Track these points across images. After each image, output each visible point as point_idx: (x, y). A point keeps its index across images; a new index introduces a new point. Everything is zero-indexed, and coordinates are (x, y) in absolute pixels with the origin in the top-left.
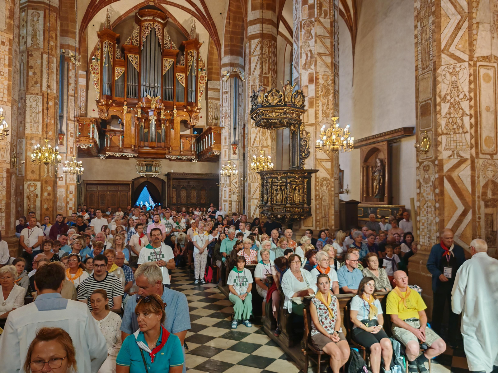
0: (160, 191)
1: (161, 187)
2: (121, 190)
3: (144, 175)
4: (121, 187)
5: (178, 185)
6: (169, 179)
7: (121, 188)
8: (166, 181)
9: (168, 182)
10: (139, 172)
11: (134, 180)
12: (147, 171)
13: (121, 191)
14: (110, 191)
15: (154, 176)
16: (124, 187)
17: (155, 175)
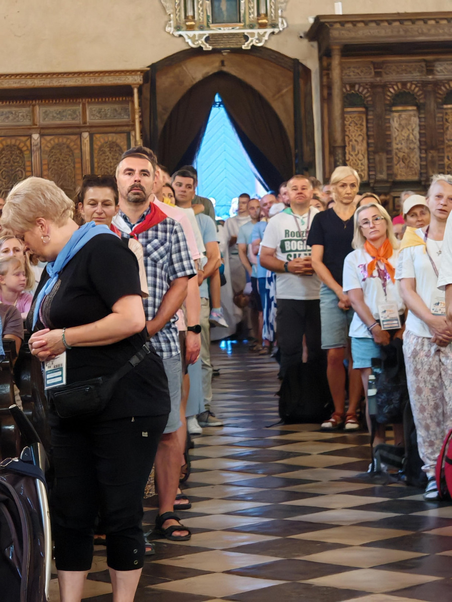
0: (287, 122)
1: (289, 101)
2: (97, 121)
3: (201, 42)
4: (95, 107)
5: (373, 86)
6: (325, 54)
7: (94, 113)
8: (313, 65)
9: (325, 70)
10: (178, 28)
11: (153, 66)
12: (216, 18)
13: (94, 130)
14: (44, 131)
15: (253, 41)
16: (107, 108)
17: (258, 37)
